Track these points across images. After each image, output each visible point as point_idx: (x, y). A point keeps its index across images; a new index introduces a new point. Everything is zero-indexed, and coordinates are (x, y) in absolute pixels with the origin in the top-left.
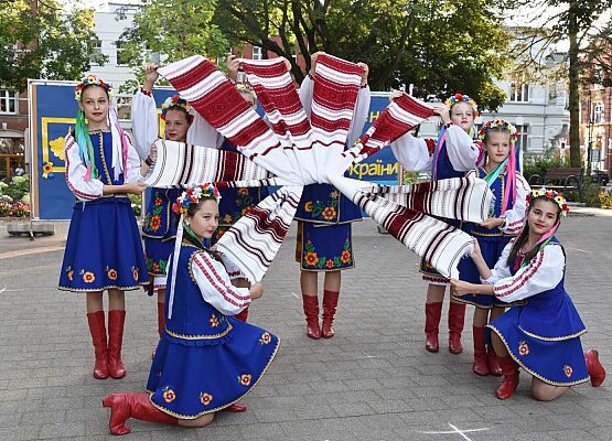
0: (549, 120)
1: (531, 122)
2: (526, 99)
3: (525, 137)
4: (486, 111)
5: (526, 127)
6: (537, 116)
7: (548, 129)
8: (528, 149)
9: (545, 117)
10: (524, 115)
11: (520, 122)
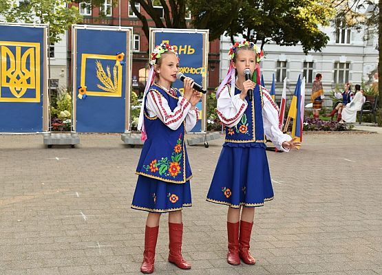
0: (367, 59)
1: (352, 60)
2: (348, 42)
3: (347, 72)
4: (312, 51)
5: (348, 64)
6: (357, 55)
7: (366, 66)
8: (350, 82)
9: (364, 56)
10: (347, 55)
11: (343, 60)
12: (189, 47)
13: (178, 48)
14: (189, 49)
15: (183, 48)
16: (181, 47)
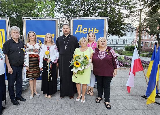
1: (127, 39)
2: (127, 35)
4: (121, 37)
7: (131, 40)
11: (125, 39)
12: (95, 28)
13: (88, 30)
14: (95, 30)
15: (91, 29)
16: (89, 29)
